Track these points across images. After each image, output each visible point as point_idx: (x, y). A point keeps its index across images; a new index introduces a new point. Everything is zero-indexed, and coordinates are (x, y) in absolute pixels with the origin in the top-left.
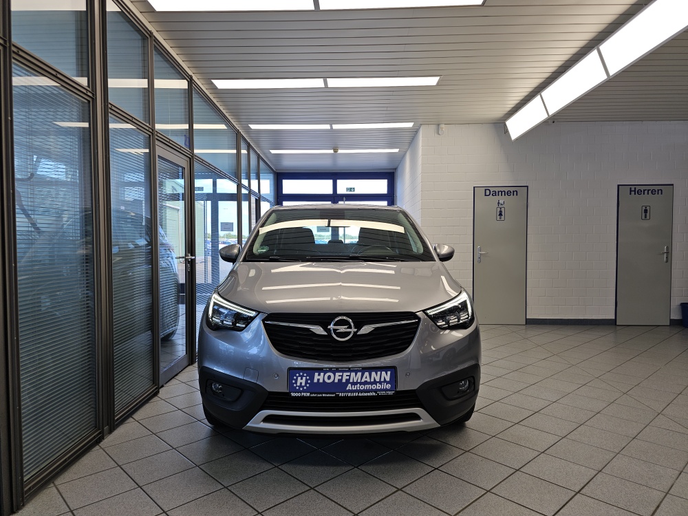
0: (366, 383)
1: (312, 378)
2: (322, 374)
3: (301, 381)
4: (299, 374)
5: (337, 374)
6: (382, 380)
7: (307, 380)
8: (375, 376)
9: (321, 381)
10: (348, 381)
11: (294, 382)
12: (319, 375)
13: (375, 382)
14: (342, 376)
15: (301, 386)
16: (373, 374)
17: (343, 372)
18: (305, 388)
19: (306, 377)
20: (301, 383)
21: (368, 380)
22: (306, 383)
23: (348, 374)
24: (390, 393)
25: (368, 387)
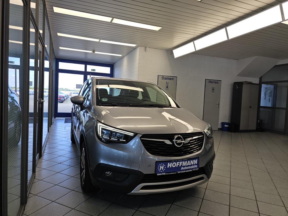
0: (189, 166)
1: (167, 166)
2: (171, 163)
3: (162, 168)
4: (161, 164)
5: (178, 163)
6: (194, 164)
7: (164, 167)
8: (192, 162)
9: (171, 167)
10: (182, 165)
11: (158, 168)
12: (170, 164)
13: (192, 165)
14: (179, 164)
15: (162, 170)
16: (191, 161)
17: (180, 161)
18: (163, 171)
19: (164, 165)
20: (162, 169)
21: (189, 165)
22: (164, 168)
23: (182, 162)
24: (197, 169)
25: (189, 167)
